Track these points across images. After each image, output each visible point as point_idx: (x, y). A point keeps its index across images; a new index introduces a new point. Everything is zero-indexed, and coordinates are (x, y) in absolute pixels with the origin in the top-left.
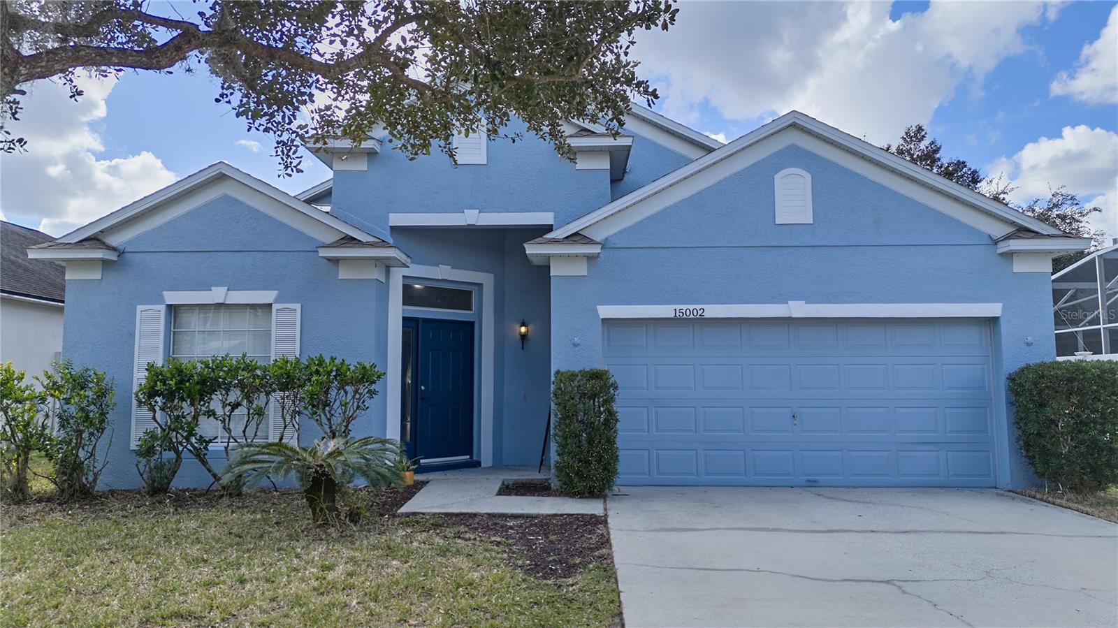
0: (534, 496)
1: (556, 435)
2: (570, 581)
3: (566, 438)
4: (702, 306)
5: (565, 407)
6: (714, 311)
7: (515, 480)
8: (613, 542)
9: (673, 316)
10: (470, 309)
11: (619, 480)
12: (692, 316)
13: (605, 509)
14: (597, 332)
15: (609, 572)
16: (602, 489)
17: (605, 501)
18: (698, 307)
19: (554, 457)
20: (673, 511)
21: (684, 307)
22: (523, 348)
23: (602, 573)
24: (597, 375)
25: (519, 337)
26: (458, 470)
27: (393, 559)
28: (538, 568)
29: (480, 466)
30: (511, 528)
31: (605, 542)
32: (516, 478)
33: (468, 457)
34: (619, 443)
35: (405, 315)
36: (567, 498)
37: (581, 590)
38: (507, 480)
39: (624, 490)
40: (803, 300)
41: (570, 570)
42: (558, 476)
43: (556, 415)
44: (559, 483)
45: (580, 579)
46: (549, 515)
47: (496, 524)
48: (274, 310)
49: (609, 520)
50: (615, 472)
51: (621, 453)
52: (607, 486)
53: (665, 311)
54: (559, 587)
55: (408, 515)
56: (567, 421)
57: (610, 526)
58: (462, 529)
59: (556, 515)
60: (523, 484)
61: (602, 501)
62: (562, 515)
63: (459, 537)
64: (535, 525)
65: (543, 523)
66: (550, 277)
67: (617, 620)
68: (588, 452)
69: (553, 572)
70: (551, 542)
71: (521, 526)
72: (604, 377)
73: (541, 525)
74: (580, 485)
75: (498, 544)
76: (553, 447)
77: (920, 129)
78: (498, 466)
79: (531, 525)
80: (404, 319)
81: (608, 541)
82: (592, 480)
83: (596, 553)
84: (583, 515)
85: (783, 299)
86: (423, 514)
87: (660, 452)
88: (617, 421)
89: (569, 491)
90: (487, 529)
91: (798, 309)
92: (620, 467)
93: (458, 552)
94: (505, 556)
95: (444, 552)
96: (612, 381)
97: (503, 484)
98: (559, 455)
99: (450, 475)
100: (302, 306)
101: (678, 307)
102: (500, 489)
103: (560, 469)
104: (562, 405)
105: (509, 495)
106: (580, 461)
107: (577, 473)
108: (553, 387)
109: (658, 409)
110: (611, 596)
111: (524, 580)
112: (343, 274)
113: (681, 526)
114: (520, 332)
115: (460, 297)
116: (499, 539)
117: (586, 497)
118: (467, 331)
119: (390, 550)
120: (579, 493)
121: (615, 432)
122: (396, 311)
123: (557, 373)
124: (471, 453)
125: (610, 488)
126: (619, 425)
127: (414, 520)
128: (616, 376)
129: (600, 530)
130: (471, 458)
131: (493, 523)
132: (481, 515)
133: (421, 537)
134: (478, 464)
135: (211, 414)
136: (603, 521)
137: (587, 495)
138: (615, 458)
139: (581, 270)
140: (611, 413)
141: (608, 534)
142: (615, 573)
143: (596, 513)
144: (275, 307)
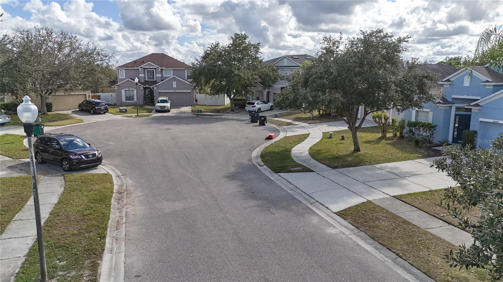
6: (501, 122)
14: (479, 124)
18: (498, 121)
35: (456, 114)
48: (429, 113)
66: (471, 112)
101: (494, 120)
112: (439, 108)
122: (453, 113)
139: (478, 111)
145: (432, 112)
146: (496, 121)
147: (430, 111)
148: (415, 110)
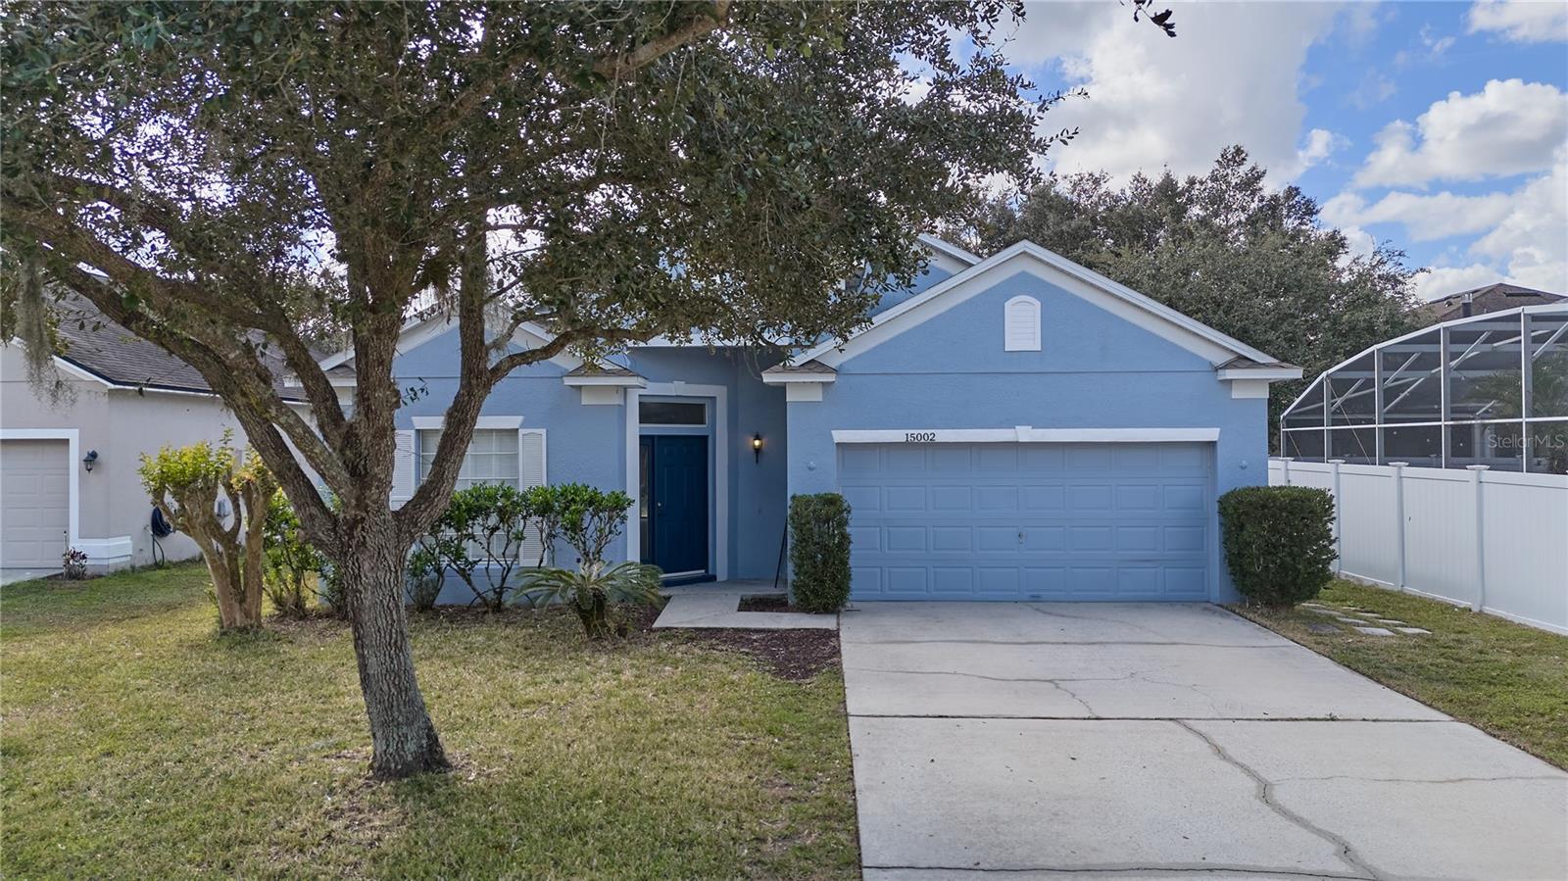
0: (772, 611)
1: (792, 555)
2: (808, 681)
3: (802, 559)
4: (932, 431)
5: (801, 530)
6: (943, 435)
7: (753, 595)
8: (842, 652)
9: (905, 440)
10: (703, 423)
11: (853, 594)
12: (923, 441)
13: (838, 624)
14: (831, 458)
15: (838, 674)
16: (836, 606)
17: (838, 617)
18: (929, 432)
19: (791, 577)
20: (896, 624)
21: (916, 432)
22: (757, 462)
23: (832, 674)
24: (832, 501)
25: (753, 451)
26: (695, 585)
27: (666, 666)
28: (782, 671)
29: (716, 579)
30: (755, 641)
31: (837, 652)
32: (755, 593)
33: (703, 571)
34: (851, 563)
35: (643, 434)
36: (803, 614)
37: (816, 687)
38: (745, 595)
39: (856, 605)
40: (1029, 425)
41: (808, 673)
42: (795, 594)
43: (793, 537)
44: (796, 601)
45: (815, 679)
46: (788, 630)
47: (741, 637)
48: (520, 436)
49: (841, 634)
50: (848, 590)
51: (854, 572)
52: (840, 603)
53: (897, 436)
54: (800, 685)
55: (664, 629)
56: (804, 544)
57: (841, 639)
58: (714, 641)
59: (794, 629)
60: (760, 599)
61: (836, 616)
62: (799, 630)
63: (714, 649)
64: (776, 638)
65: (783, 637)
66: (786, 403)
67: (842, 705)
68: (823, 572)
69: (795, 675)
70: (791, 652)
71: (763, 639)
72: (838, 503)
73: (781, 638)
74: (815, 602)
75: (747, 654)
76: (790, 567)
77: (1238, 151)
78: (734, 580)
79: (773, 639)
80: (641, 437)
81: (839, 651)
82: (826, 597)
83: (829, 661)
84: (817, 630)
85: (1010, 424)
86: (676, 628)
87: (892, 570)
88: (850, 542)
89: (805, 607)
90: (734, 642)
91: (1025, 434)
92: (853, 585)
93: (716, 661)
94: (755, 663)
95: (705, 660)
96: (846, 505)
97: (742, 600)
98: (796, 574)
99: (688, 589)
100: (547, 431)
101: (910, 432)
102: (740, 604)
103: (795, 587)
104: (799, 528)
105: (749, 611)
106: (815, 580)
107: (812, 592)
108: (789, 512)
109: (891, 529)
110: (839, 691)
111: (773, 680)
112: (586, 400)
113: (903, 639)
114: (754, 446)
115: (693, 411)
116: (747, 650)
117: (821, 613)
118: (701, 444)
119: (661, 660)
120: (814, 609)
121: (848, 553)
122: (634, 429)
123: (793, 497)
124: (705, 567)
125: (843, 605)
126: (851, 547)
127: (668, 633)
128: (849, 499)
129: (833, 642)
130: (707, 572)
131: (739, 637)
132: (726, 629)
133: (683, 648)
134: (714, 578)
135: (472, 537)
136: (835, 634)
137: (822, 611)
138: (848, 576)
139: (817, 396)
140: (845, 538)
141: (839, 646)
142: (843, 676)
143: (830, 628)
144: (521, 432)
145: (543, 431)
146: (923, 432)
147: (523, 426)
148: (413, 432)
